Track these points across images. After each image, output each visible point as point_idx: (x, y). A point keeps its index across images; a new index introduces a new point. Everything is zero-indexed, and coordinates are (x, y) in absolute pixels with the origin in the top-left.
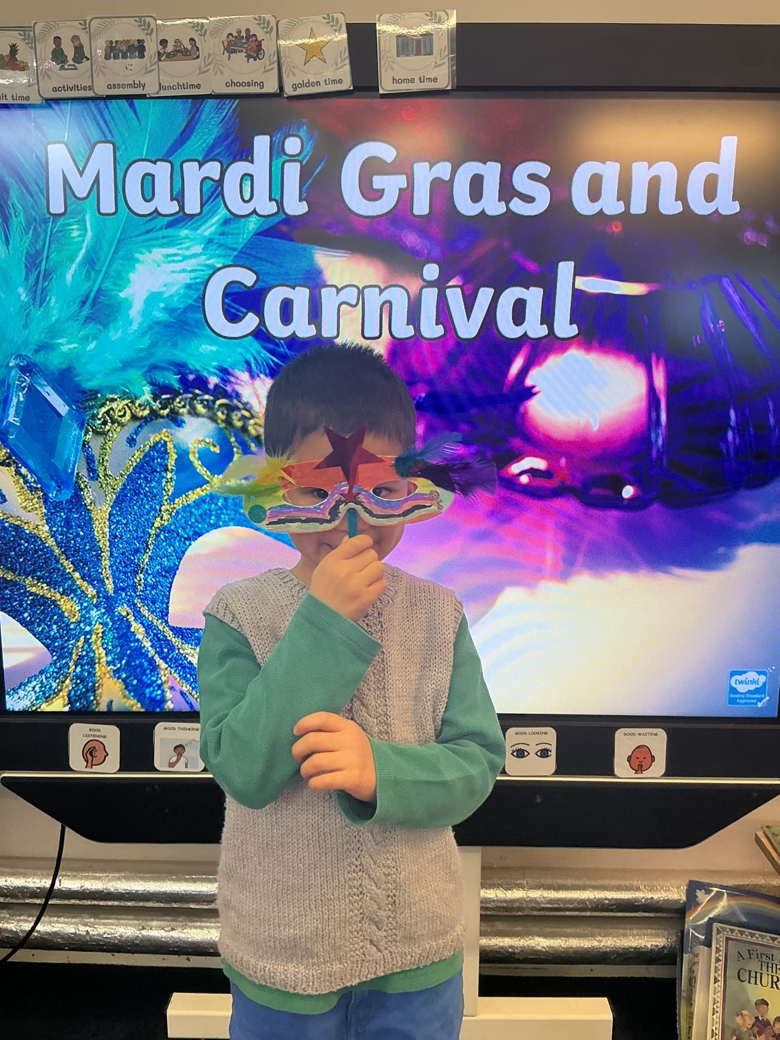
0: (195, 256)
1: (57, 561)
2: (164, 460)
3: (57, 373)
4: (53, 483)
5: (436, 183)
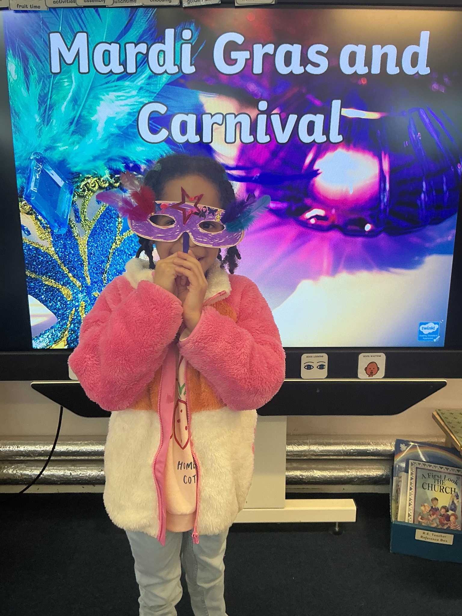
0: (133, 96)
1: (60, 268)
3: (57, 163)
4: (56, 224)
5: (266, 56)
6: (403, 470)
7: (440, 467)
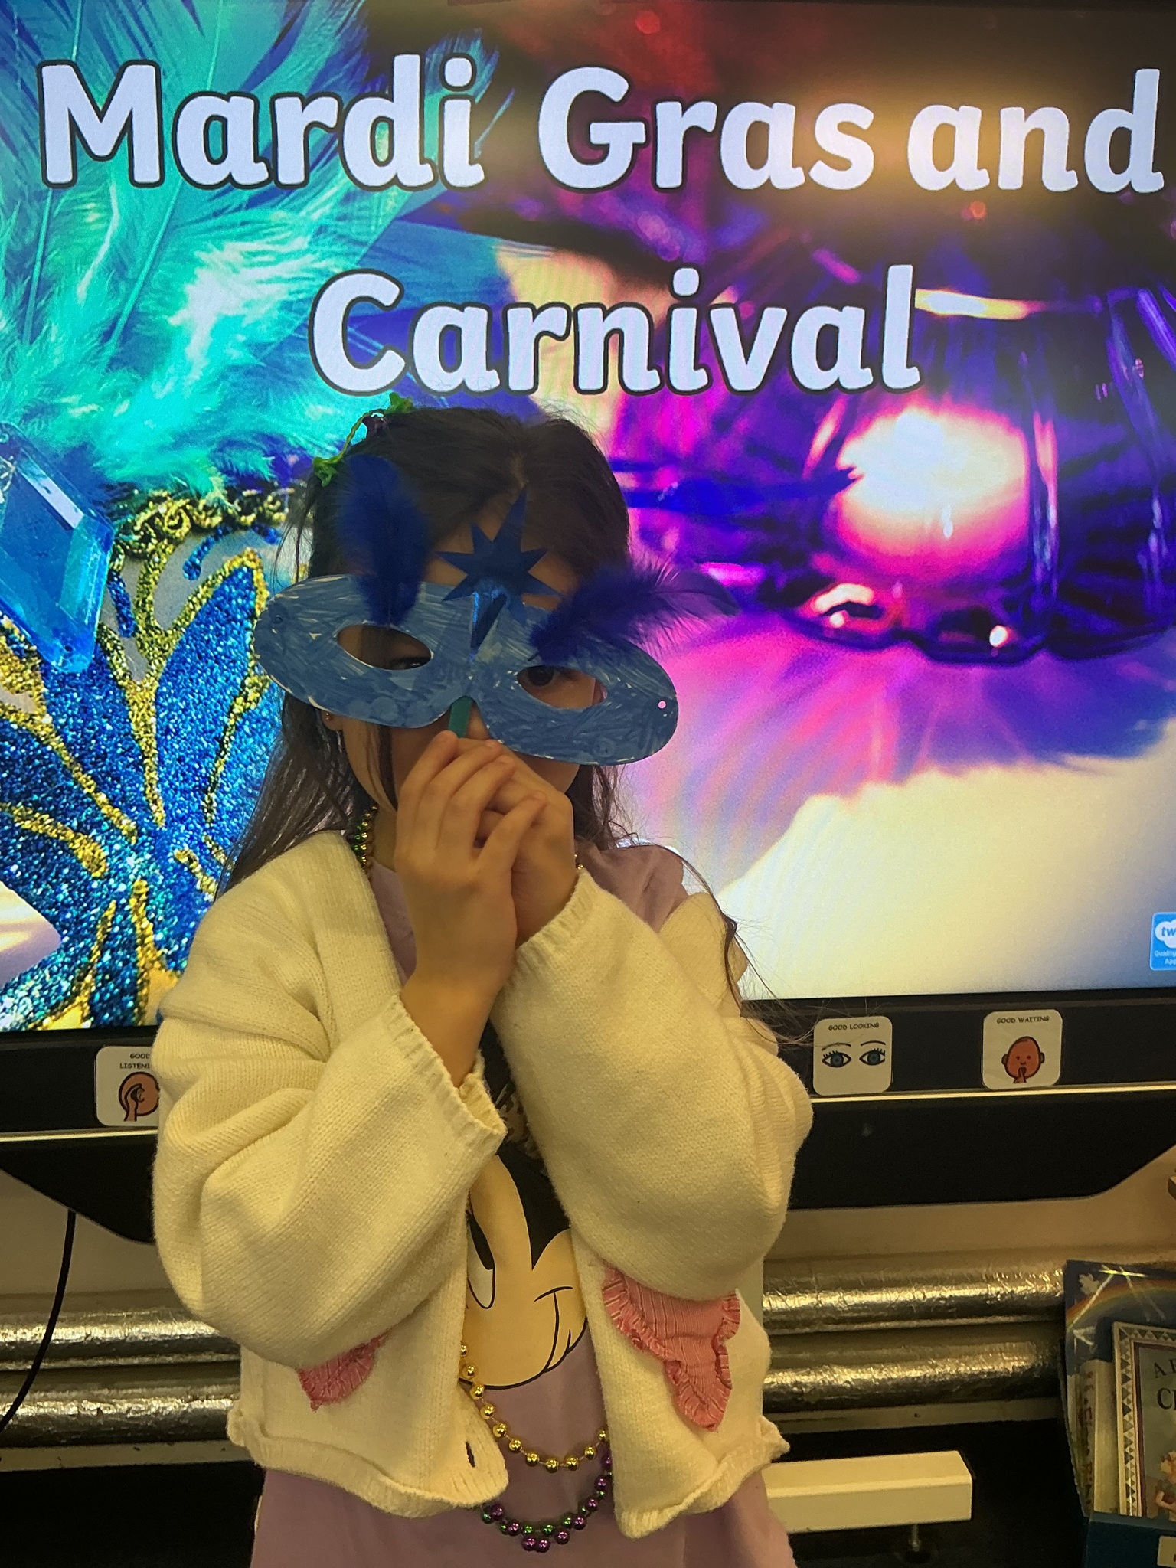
0: (297, 254)
1: (68, 776)
2: (249, 599)
3: (62, 456)
4: (58, 643)
5: (693, 136)
6: (1092, 1352)
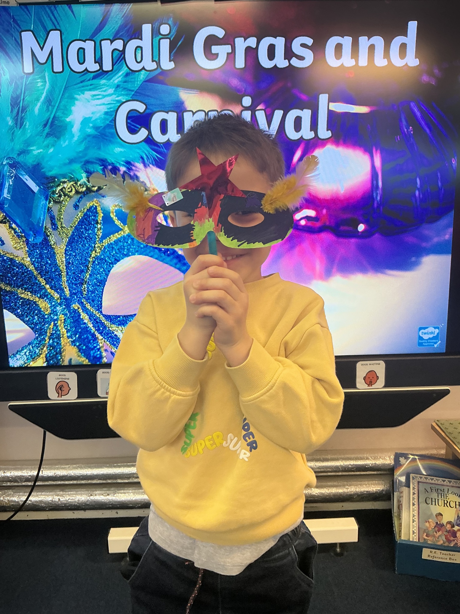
0: (109, 95)
1: (36, 279)
2: (96, 217)
3: (31, 168)
4: (31, 233)
5: (248, 50)
6: (404, 484)
7: (442, 480)
